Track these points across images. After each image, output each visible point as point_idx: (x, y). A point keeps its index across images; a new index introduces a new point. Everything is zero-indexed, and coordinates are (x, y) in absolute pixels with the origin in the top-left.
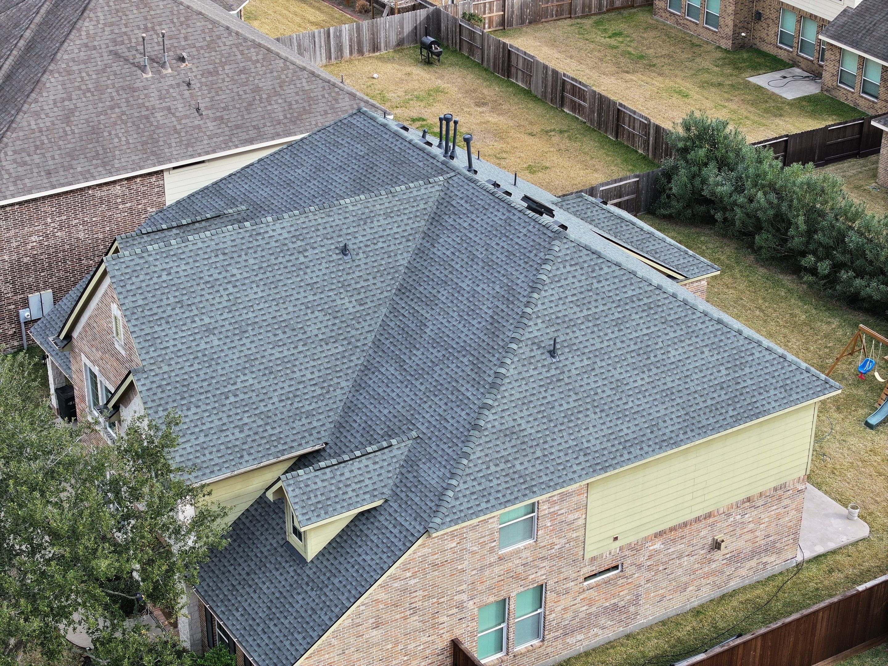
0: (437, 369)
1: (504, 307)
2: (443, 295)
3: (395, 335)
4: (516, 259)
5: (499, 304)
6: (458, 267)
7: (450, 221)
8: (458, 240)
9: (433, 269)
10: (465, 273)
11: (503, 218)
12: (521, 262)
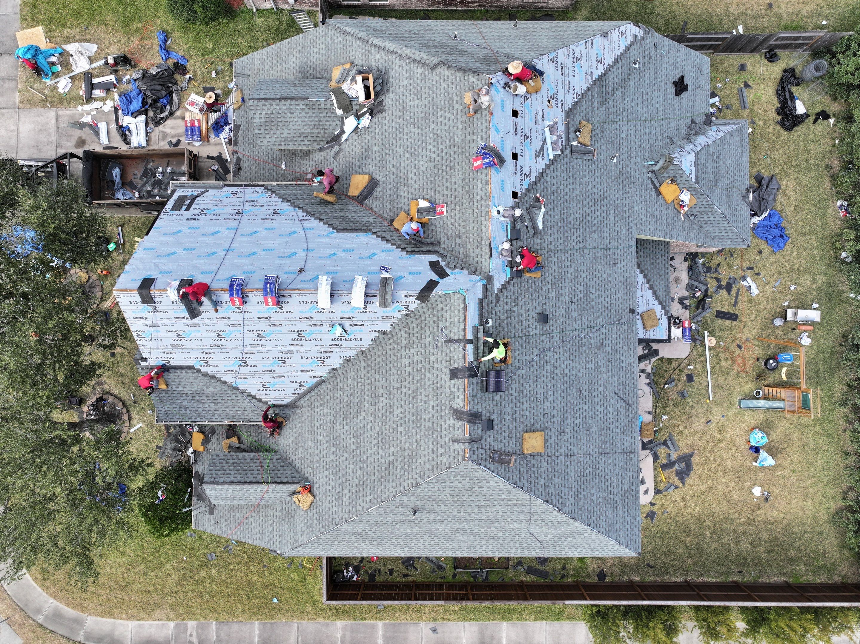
0: (346, 455)
1: (399, 467)
2: (383, 402)
3: (346, 392)
4: (432, 440)
5: (399, 460)
6: (404, 390)
7: (428, 339)
8: (420, 365)
9: (392, 369)
10: (403, 403)
11: (452, 390)
12: (432, 446)
